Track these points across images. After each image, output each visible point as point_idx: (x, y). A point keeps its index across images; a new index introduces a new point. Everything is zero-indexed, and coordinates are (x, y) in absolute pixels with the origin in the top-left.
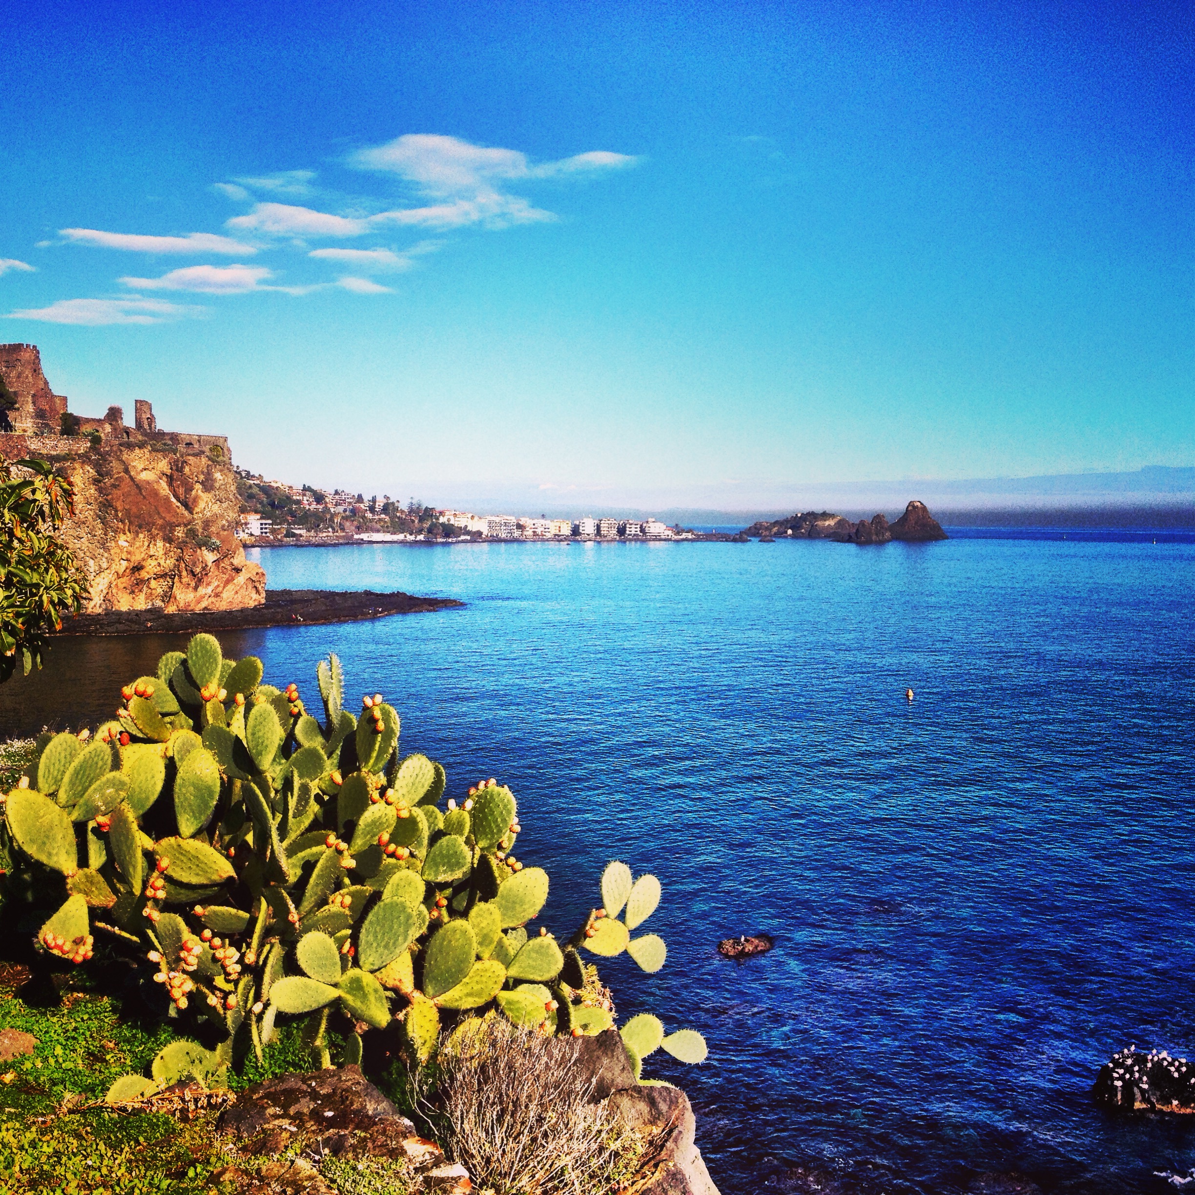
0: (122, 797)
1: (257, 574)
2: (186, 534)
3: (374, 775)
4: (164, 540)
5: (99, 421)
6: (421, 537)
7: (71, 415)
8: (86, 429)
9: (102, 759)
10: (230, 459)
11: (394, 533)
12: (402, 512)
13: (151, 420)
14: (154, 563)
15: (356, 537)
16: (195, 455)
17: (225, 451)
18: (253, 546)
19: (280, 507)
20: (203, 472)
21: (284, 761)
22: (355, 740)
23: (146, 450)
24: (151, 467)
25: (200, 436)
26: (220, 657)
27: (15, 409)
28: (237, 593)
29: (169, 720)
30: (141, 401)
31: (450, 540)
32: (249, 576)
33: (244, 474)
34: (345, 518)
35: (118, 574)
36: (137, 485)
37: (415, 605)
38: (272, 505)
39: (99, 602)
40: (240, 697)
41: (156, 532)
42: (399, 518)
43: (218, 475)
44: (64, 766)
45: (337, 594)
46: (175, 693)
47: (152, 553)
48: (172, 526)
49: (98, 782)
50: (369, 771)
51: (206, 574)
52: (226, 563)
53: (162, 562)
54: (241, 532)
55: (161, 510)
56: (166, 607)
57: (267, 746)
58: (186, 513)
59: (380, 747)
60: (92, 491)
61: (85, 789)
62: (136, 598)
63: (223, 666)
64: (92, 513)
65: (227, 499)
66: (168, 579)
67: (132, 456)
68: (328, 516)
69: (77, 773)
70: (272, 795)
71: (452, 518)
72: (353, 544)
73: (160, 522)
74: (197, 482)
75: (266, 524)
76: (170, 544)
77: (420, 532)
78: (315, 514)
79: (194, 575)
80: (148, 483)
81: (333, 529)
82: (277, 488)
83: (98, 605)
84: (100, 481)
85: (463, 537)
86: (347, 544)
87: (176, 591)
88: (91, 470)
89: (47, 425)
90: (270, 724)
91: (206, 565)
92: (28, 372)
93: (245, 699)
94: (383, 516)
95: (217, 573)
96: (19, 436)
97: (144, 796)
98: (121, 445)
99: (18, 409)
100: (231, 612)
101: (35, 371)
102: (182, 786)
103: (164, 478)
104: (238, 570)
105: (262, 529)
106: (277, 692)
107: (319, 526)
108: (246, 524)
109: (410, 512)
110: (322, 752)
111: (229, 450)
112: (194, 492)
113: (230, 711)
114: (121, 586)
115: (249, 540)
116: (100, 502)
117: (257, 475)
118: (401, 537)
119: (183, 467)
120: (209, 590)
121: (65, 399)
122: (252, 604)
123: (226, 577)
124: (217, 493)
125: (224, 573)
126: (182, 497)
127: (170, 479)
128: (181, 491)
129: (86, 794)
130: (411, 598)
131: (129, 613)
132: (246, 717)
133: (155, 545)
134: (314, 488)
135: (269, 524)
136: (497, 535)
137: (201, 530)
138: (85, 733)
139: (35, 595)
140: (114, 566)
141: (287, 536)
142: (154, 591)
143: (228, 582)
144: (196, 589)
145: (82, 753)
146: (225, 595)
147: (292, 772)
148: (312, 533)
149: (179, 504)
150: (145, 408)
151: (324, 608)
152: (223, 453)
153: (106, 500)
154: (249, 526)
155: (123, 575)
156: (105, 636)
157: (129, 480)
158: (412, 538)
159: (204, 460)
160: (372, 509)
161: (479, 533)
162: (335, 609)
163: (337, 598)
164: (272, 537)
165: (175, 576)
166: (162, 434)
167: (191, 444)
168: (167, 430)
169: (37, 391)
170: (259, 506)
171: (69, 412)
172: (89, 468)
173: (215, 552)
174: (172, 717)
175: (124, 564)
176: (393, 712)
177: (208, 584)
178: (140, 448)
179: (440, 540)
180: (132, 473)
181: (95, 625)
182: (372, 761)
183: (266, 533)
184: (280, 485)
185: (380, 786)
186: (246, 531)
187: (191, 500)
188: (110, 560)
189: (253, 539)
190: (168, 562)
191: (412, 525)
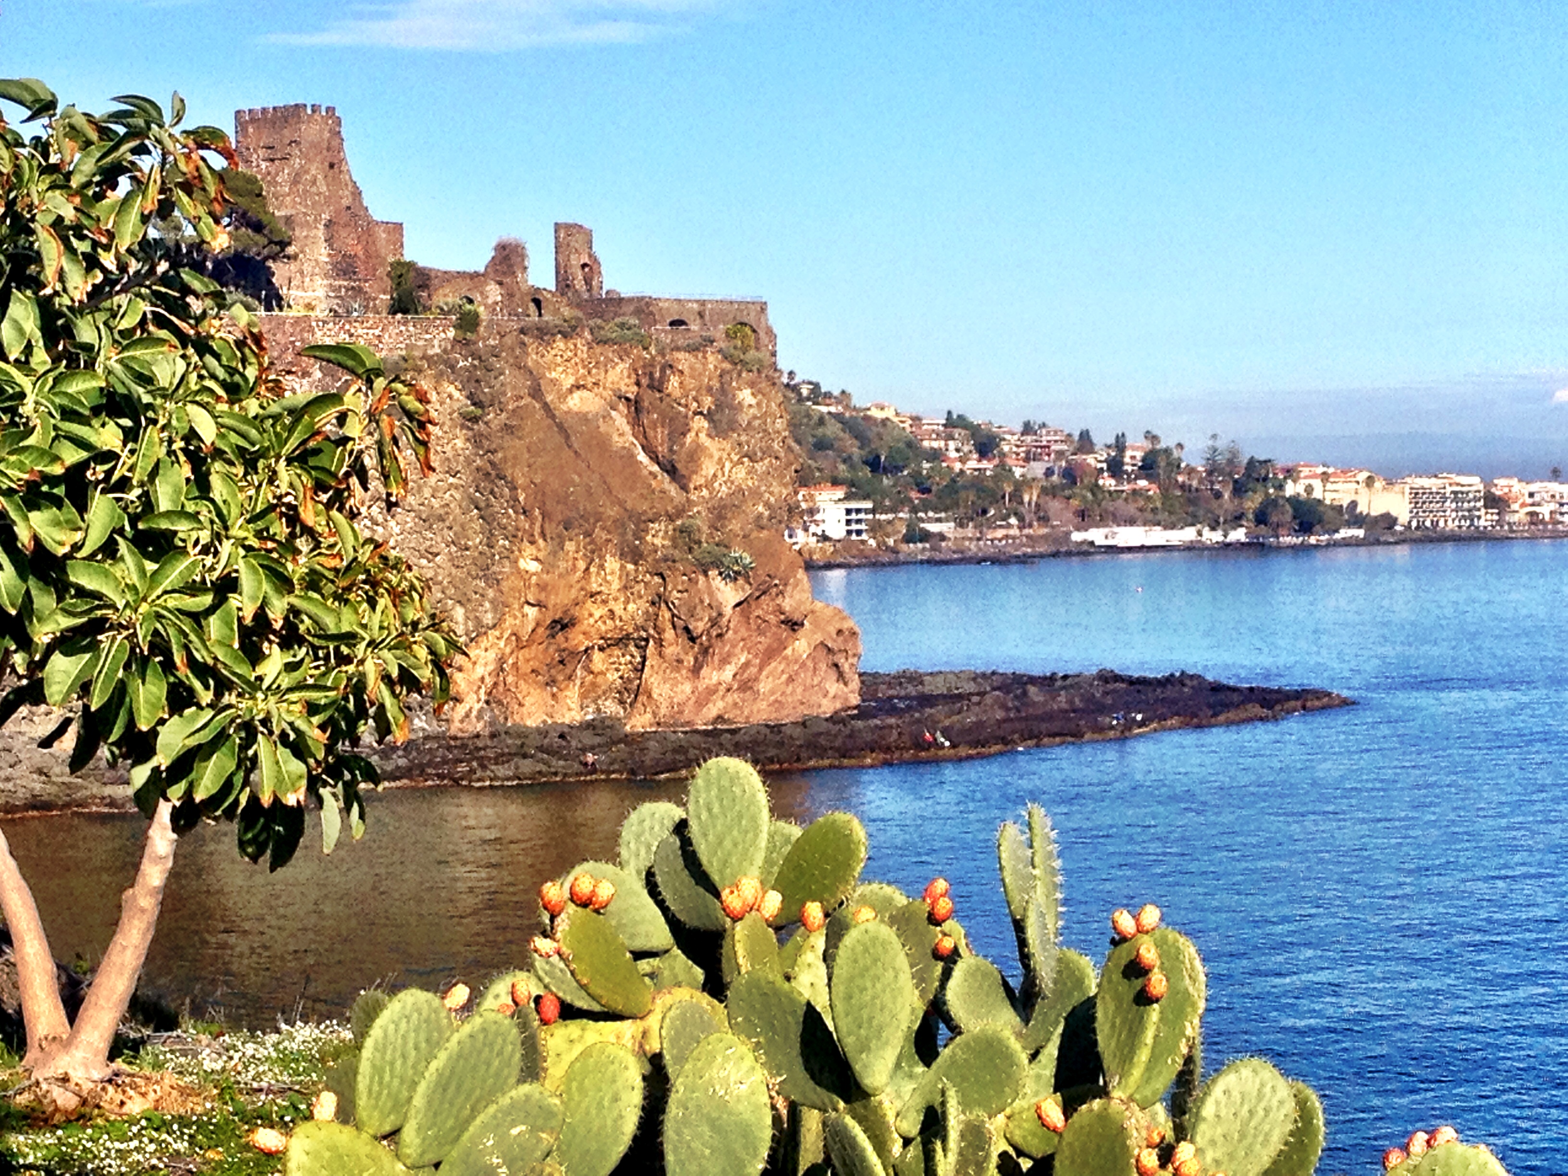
0: (544, 1146)
1: (840, 632)
2: (673, 539)
3: (1143, 1109)
4: (622, 556)
5: (474, 276)
6: (1239, 535)
7: (411, 265)
8: (446, 297)
9: (500, 1053)
10: (774, 354)
11: (1171, 526)
12: (1191, 471)
13: (591, 268)
14: (599, 612)
15: (1077, 536)
16: (692, 349)
17: (762, 334)
18: (829, 566)
19: (894, 469)
20: (709, 390)
21: (920, 1069)
22: (1093, 1019)
23: (579, 341)
24: (591, 380)
25: (703, 303)
26: (765, 814)
27: (288, 257)
28: (791, 679)
29: (648, 969)
30: (568, 227)
31: (1313, 540)
32: (818, 638)
33: (805, 392)
34: (1050, 492)
35: (518, 639)
36: (561, 427)
37: (1227, 706)
38: (874, 464)
39: (477, 706)
40: (814, 911)
41: (604, 536)
42: (1182, 487)
43: (746, 396)
44: (414, 1067)
45: (1032, 680)
46: (661, 904)
47: (595, 587)
48: (642, 523)
49: (492, 1109)
50: (1131, 1099)
51: (720, 636)
52: (765, 608)
53: (618, 609)
54: (800, 533)
55: (615, 482)
56: (628, 717)
57: (880, 1029)
58: (672, 489)
59: (1156, 1037)
60: (459, 443)
61: (463, 1125)
62: (560, 695)
63: (771, 836)
64: (458, 496)
65: (767, 452)
66: (632, 649)
67: (549, 357)
68: (1008, 489)
69: (443, 1085)
70: (896, 1148)
71: (1317, 484)
72: (1069, 554)
73: (612, 512)
74: (696, 413)
75: (858, 511)
76: (636, 564)
77: (1237, 520)
78: (977, 482)
79: (693, 639)
80: (584, 418)
81: (1021, 519)
82: (885, 422)
83: (474, 713)
84: (475, 419)
85: (1344, 533)
86: (1055, 555)
87: (651, 677)
88: (456, 394)
89: (358, 291)
90: (890, 974)
91: (720, 615)
92: (315, 170)
93: (827, 915)
94: (1142, 483)
95: (743, 633)
96: (297, 321)
97: (594, 1146)
98: (522, 331)
99: (295, 257)
100: (776, 729)
101: (332, 166)
102: (685, 1121)
103: (622, 407)
104: (794, 625)
105: (848, 522)
106: (901, 900)
107: (985, 512)
108: (812, 512)
109: (1210, 473)
110: (1015, 1045)
111: (770, 332)
112: (689, 438)
113: (789, 945)
114: (526, 668)
115: (820, 552)
116: (478, 469)
117: (836, 393)
118: (1188, 534)
119: (663, 379)
120: (728, 673)
121: (398, 227)
122: (827, 708)
123: (765, 641)
124: (744, 438)
125: (760, 632)
126: (663, 450)
127: (636, 407)
128: (660, 436)
129: (466, 1136)
130: (1217, 688)
131: (542, 732)
132: (828, 958)
133: (602, 567)
134: (976, 419)
135: (867, 511)
136: (1435, 524)
137: (705, 529)
138: (460, 994)
139: (348, 660)
140: (509, 621)
141: (908, 539)
142: (600, 679)
143: (770, 655)
144: (696, 670)
145: (456, 1038)
146: (764, 686)
147: (943, 1093)
148: (970, 531)
149: (655, 468)
150: (577, 242)
151: (999, 715)
152: (757, 339)
153: (491, 463)
154: (817, 517)
155: (530, 642)
156: (491, 786)
157: (540, 414)
158: (1217, 536)
159: (713, 360)
160: (1115, 467)
161: (1389, 521)
162: (1026, 719)
163: (1032, 690)
164: (872, 542)
165: (647, 640)
166: (616, 302)
167: (681, 323)
168: (626, 291)
169: (338, 212)
170: (842, 467)
171: (408, 257)
172: (451, 389)
173: (741, 581)
174: (655, 962)
175: (532, 612)
176: (1189, 950)
177: (725, 661)
178: (565, 336)
179: (1287, 540)
180: (549, 398)
181: (469, 762)
182: (1137, 1073)
183: (859, 532)
184: (889, 413)
185: (1157, 1139)
186: (813, 528)
187: (683, 456)
188: (501, 607)
189: (829, 547)
190: (631, 607)
191: (1215, 504)
